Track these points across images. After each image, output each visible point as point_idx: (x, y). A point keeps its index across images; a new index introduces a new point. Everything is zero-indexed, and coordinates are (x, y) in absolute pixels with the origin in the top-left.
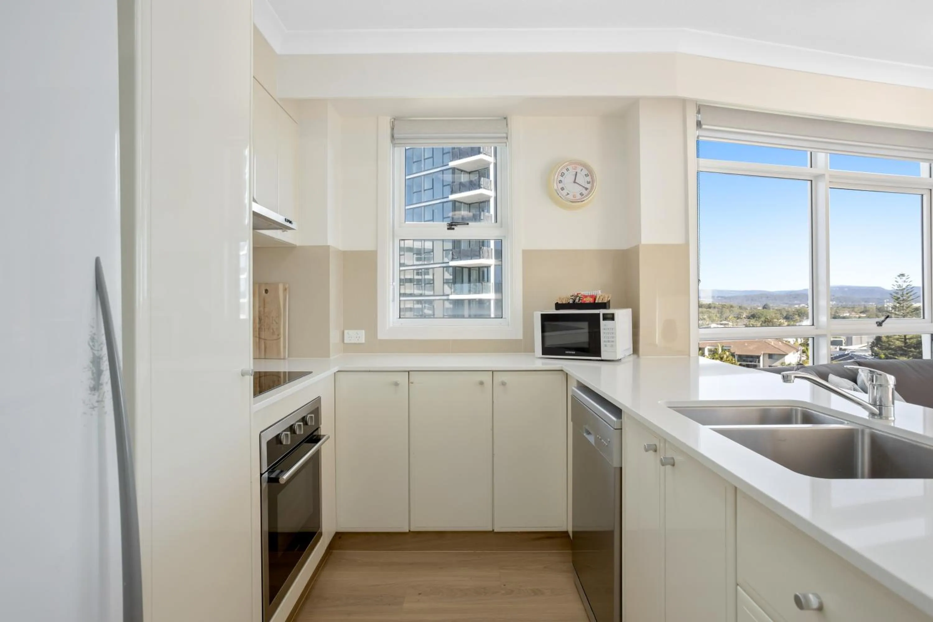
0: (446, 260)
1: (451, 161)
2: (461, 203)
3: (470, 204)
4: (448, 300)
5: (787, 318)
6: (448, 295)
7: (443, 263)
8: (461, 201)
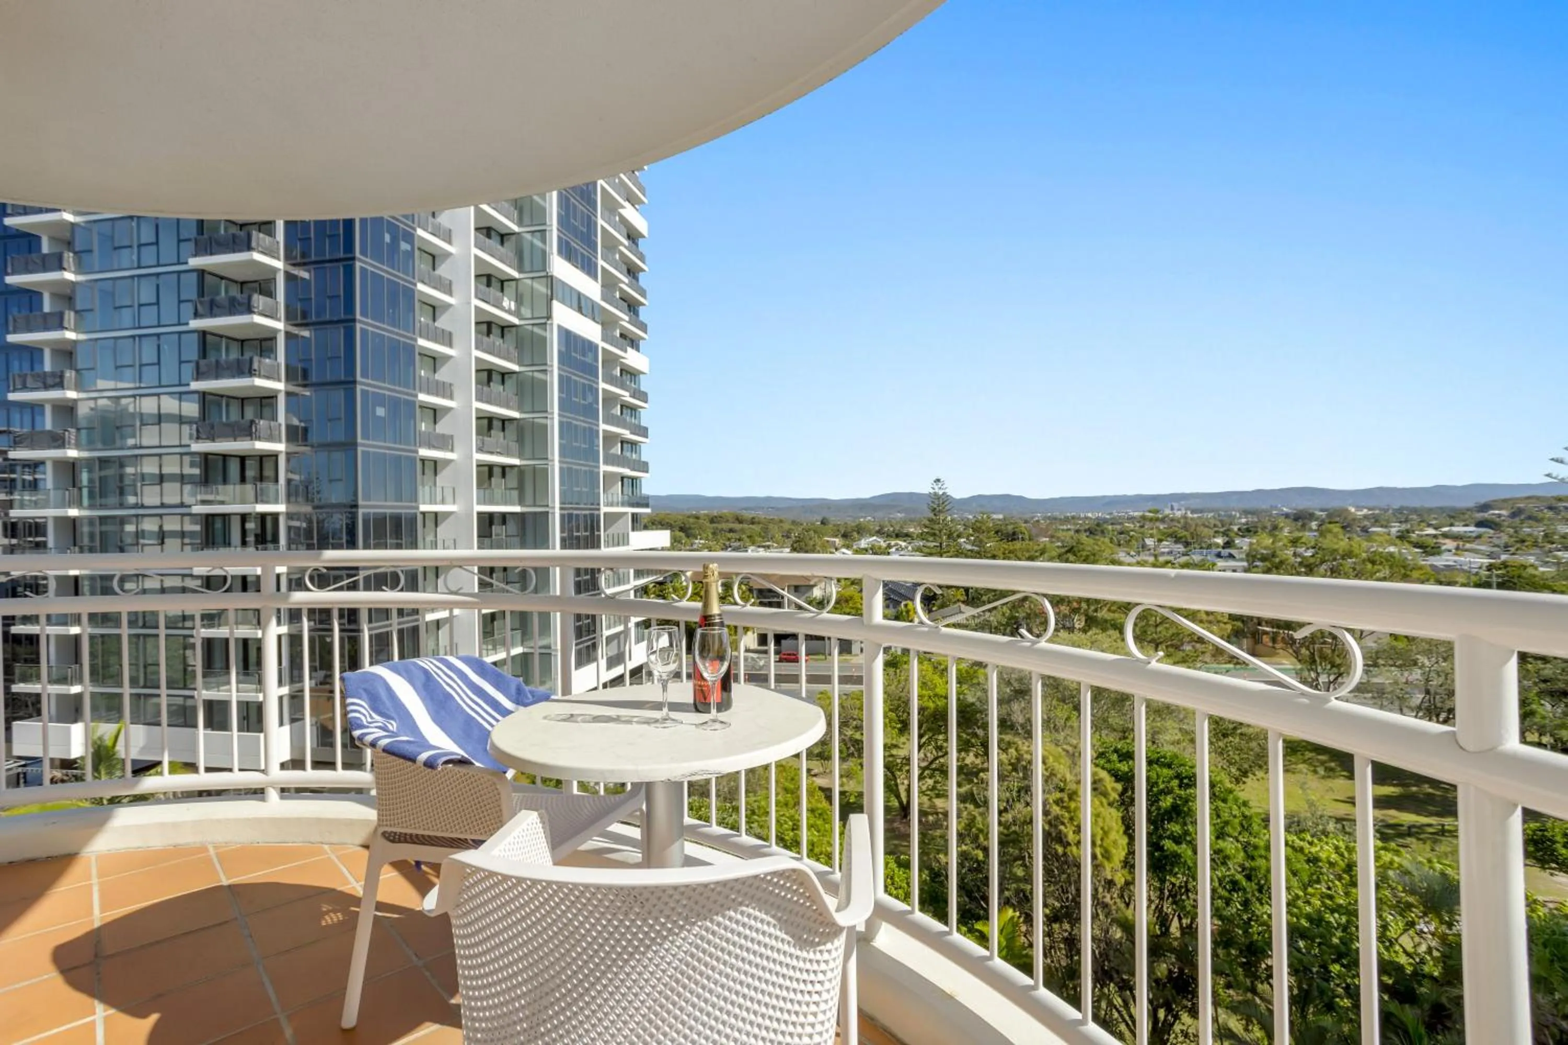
0: (185, 441)
1: (195, 255)
2: (221, 336)
3: (243, 341)
4: (190, 515)
5: (845, 536)
6: (190, 506)
7: (181, 446)
8: (221, 333)
